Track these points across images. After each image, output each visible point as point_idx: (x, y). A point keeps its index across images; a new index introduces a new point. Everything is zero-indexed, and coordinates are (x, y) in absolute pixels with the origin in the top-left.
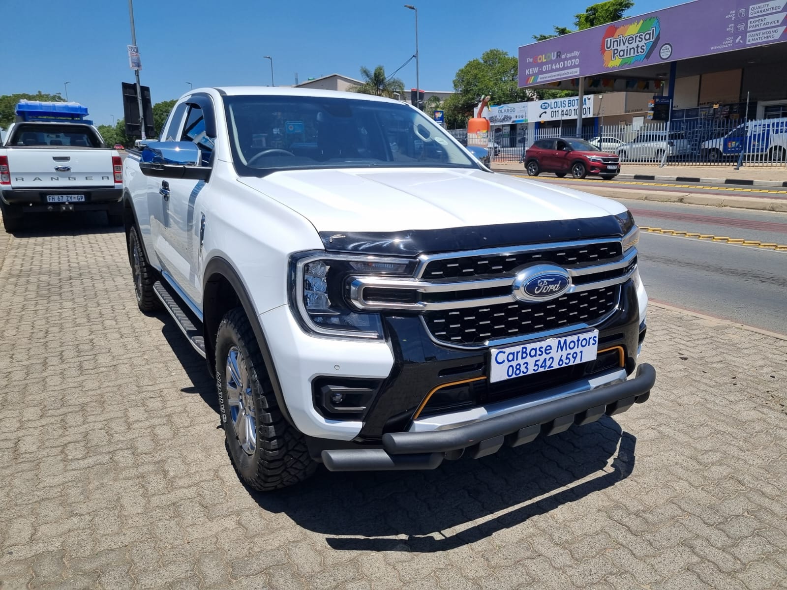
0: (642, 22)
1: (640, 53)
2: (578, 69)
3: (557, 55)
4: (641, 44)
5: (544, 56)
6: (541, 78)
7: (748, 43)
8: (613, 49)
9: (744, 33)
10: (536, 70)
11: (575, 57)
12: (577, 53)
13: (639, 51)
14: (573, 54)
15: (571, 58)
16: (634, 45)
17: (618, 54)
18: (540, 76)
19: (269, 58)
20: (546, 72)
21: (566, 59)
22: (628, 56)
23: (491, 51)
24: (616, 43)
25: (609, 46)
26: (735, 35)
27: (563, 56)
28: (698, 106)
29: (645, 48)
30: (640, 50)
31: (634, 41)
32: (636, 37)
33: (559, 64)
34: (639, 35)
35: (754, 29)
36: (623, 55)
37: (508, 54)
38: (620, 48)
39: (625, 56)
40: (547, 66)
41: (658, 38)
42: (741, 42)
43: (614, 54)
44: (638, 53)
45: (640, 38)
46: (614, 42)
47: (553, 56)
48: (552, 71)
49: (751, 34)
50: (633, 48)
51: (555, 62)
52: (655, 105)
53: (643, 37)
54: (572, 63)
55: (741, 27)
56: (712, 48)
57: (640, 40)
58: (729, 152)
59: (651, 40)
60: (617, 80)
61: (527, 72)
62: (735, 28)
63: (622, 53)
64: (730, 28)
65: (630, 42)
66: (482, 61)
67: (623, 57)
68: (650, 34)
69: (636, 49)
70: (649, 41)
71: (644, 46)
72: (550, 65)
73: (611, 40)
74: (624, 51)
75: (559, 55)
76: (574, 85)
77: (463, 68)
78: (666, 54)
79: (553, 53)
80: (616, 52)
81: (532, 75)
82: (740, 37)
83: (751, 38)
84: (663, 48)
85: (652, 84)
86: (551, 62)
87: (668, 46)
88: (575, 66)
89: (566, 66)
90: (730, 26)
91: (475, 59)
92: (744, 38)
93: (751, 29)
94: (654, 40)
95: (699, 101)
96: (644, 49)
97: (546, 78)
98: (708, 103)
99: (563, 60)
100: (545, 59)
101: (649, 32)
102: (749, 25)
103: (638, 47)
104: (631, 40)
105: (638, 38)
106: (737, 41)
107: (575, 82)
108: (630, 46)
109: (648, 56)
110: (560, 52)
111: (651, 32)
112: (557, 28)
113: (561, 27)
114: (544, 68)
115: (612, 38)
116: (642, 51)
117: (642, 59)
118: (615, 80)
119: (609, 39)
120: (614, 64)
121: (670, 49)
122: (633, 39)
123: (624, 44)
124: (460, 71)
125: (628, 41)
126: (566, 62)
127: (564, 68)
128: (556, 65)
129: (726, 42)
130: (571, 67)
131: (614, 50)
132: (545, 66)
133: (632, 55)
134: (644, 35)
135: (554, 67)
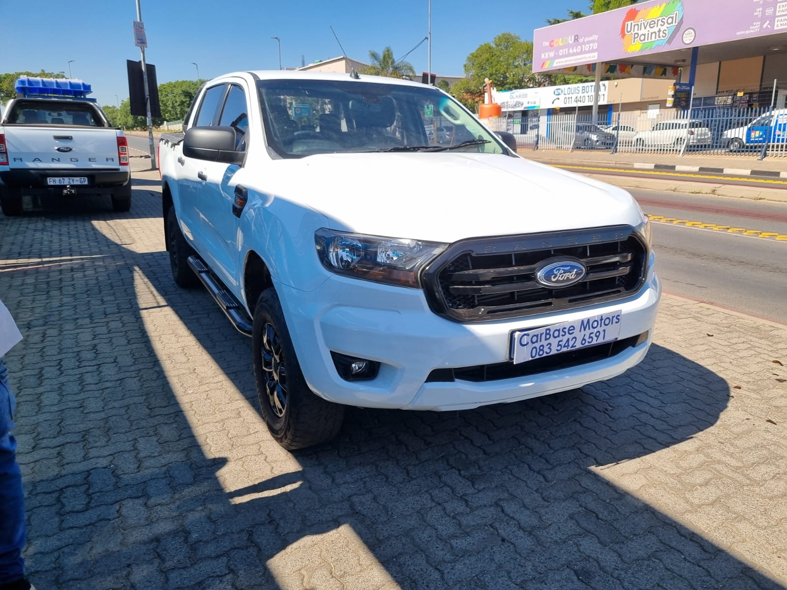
0: (664, 5)
1: (662, 38)
2: (596, 54)
3: (575, 39)
4: (663, 28)
5: (561, 39)
6: (557, 63)
7: (776, 28)
8: (633, 33)
9: (772, 19)
10: (552, 54)
11: (593, 41)
12: (595, 37)
13: (661, 35)
14: (591, 38)
15: (589, 42)
16: (656, 29)
17: (638, 38)
18: (557, 61)
19: (277, 38)
20: (563, 56)
21: (584, 43)
22: (649, 40)
23: (504, 35)
24: (636, 27)
25: (629, 30)
26: (763, 20)
27: (581, 40)
28: (717, 94)
29: (666, 32)
30: (661, 34)
31: (656, 25)
32: (658, 21)
33: (576, 48)
34: (661, 18)
35: (783, 13)
36: (644, 40)
37: (520, 38)
38: (640, 32)
39: (646, 41)
40: (564, 50)
41: (681, 22)
42: (769, 27)
43: (635, 38)
44: (659, 37)
45: (662, 21)
46: (635, 25)
47: (571, 40)
48: (569, 55)
49: (780, 18)
50: (655, 32)
51: (572, 46)
52: (675, 92)
53: (665, 21)
54: (590, 47)
55: (769, 12)
56: (738, 33)
57: (663, 24)
58: (752, 142)
59: (674, 24)
60: (634, 66)
61: (543, 56)
62: (763, 12)
63: (642, 38)
64: (758, 13)
65: (652, 26)
66: (493, 45)
67: (644, 42)
68: (672, 18)
69: (657, 34)
70: (671, 25)
71: (666, 30)
72: (567, 50)
73: (631, 24)
74: (645, 35)
75: (576, 40)
76: (590, 71)
77: (474, 52)
78: (689, 39)
79: (570, 37)
80: (636, 36)
81: (549, 59)
82: (768, 22)
83: (779, 23)
84: (686, 32)
85: (669, 70)
86: (568, 46)
87: (691, 31)
88: (593, 51)
89: (583, 50)
90: (758, 10)
91: (486, 43)
92: (772, 23)
93: (780, 14)
94: (676, 24)
95: (717, 89)
96: (666, 34)
97: (562, 62)
98: (727, 91)
99: (581, 44)
100: (562, 42)
101: (672, 16)
102: (778, 9)
103: (659, 31)
104: (652, 24)
105: (660, 22)
106: (765, 26)
107: (591, 67)
108: (652, 30)
109: (669, 41)
110: (577, 36)
111: (674, 15)
112: (572, 12)
113: (575, 11)
114: (561, 52)
115: (632, 22)
116: (664, 35)
117: (663, 44)
118: (632, 66)
119: (629, 23)
120: (634, 49)
121: (693, 34)
122: (655, 23)
123: (645, 28)
124: (471, 54)
125: (650, 24)
126: (583, 46)
127: (581, 53)
128: (573, 49)
129: (753, 27)
130: (589, 52)
131: (635, 34)
132: (561, 50)
133: (653, 39)
134: (666, 19)
135: (571, 51)
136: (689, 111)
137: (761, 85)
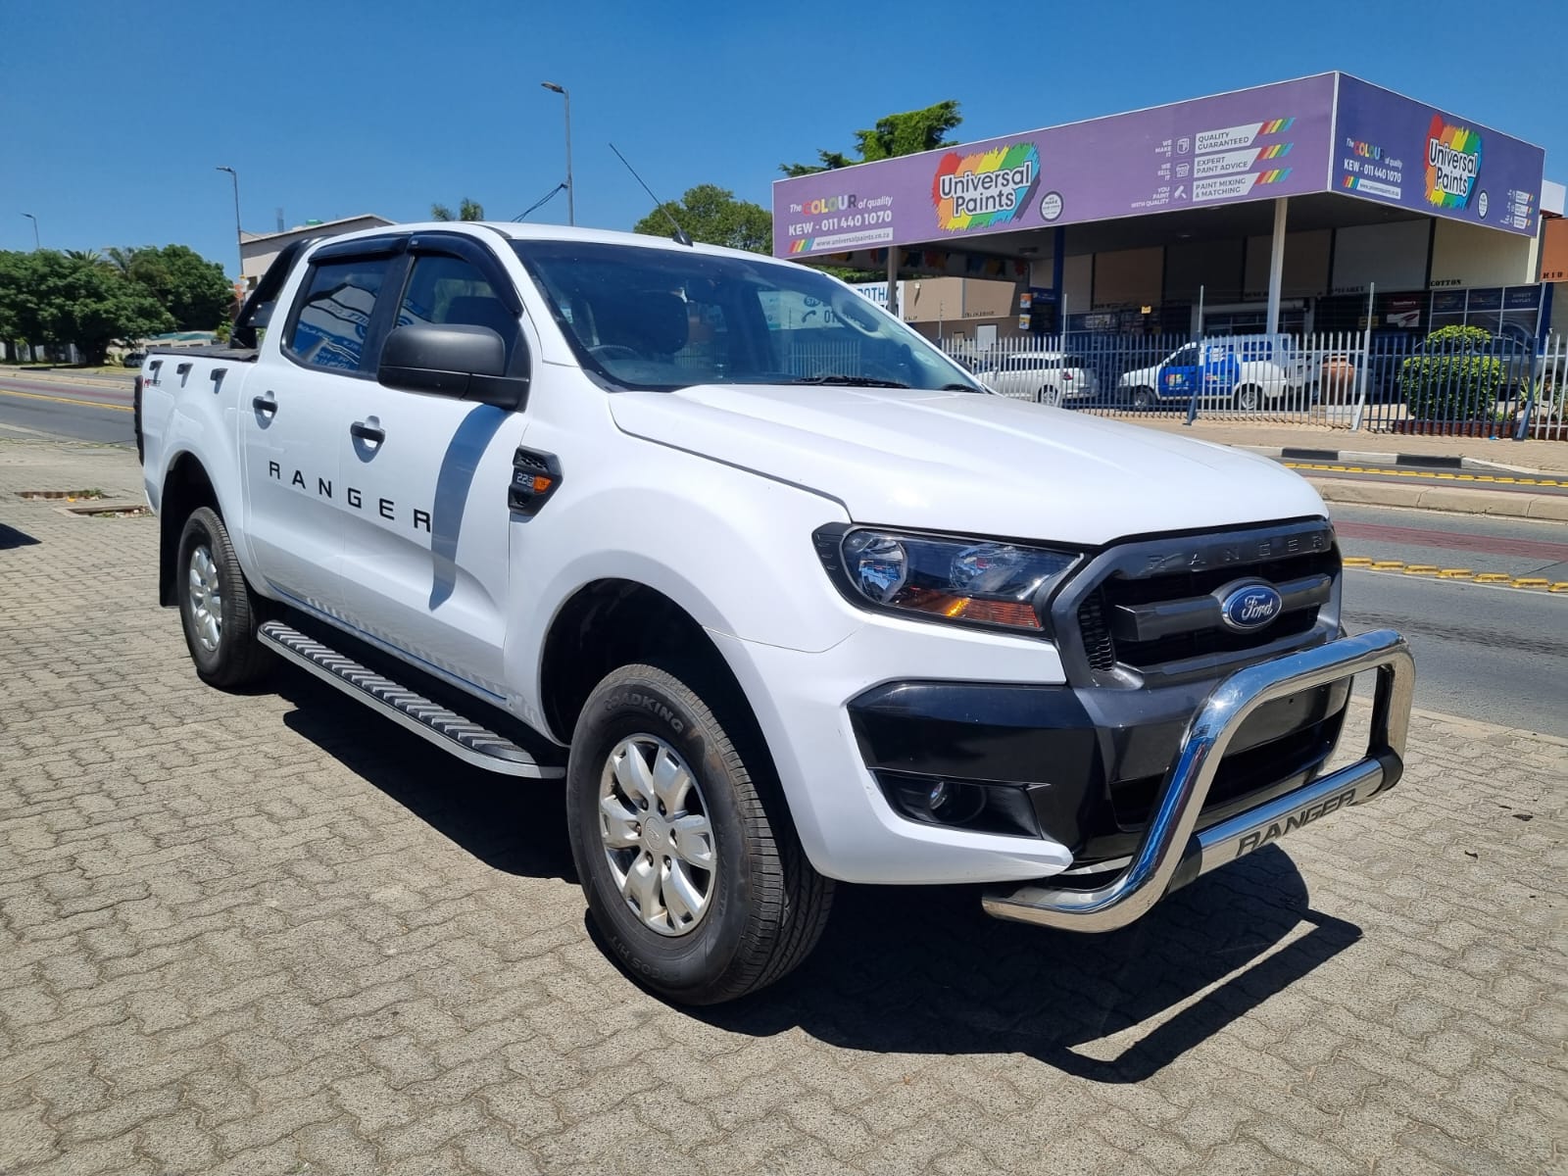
0: (1006, 150)
1: (1005, 207)
2: (890, 230)
3: (850, 203)
4: (1006, 191)
5: (823, 201)
6: (818, 244)
7: (1195, 199)
8: (955, 196)
9: (1189, 181)
10: (808, 228)
11: (883, 208)
12: (887, 201)
13: (1003, 203)
14: (879, 202)
15: (876, 209)
16: (994, 191)
17: (964, 206)
18: (818, 240)
19: (229, 170)
20: (829, 233)
21: (866, 210)
22: (984, 211)
23: (702, 189)
24: (960, 185)
25: (947, 190)
26: (1174, 183)
27: (861, 205)
28: (1092, 309)
29: (1013, 198)
30: (1004, 200)
31: (994, 183)
32: (997, 176)
33: (853, 219)
34: (1002, 173)
35: (1204, 174)
36: (975, 209)
37: (734, 195)
38: (967, 197)
39: (978, 211)
40: (831, 221)
41: (1036, 182)
42: (1184, 196)
43: (958, 206)
44: (1001, 206)
45: (1003, 178)
46: (956, 183)
47: (842, 203)
48: (841, 230)
49: (1201, 183)
50: (992, 197)
51: (845, 215)
52: (1032, 304)
53: (1010, 177)
54: (878, 217)
55: (1182, 171)
56: (1134, 205)
57: (1005, 183)
58: (1172, 393)
59: (1025, 184)
60: (952, 255)
61: (791, 231)
62: (1173, 170)
63: (971, 205)
64: (1164, 171)
65: (986, 185)
66: (683, 207)
67: (974, 213)
68: (1022, 173)
69: (997, 199)
70: (1020, 185)
71: (1011, 194)
72: (836, 220)
73: (951, 179)
74: (975, 201)
75: (853, 201)
76: (875, 260)
77: (648, 217)
78: (1051, 211)
79: (840, 198)
80: (960, 201)
81: (800, 237)
82: (1182, 188)
83: (1200, 191)
84: (1047, 200)
85: (1010, 265)
86: (838, 214)
87: (1056, 197)
88: (884, 225)
89: (867, 223)
90: (1164, 166)
91: (670, 202)
92: (1188, 190)
93: (1201, 175)
94: (1029, 184)
95: (1092, 301)
96: (1011, 200)
97: (828, 243)
98: (1108, 306)
99: (862, 212)
100: (826, 207)
101: (1020, 169)
102: (1196, 167)
103: (1000, 195)
104: (987, 181)
105: (1000, 179)
106: (1177, 194)
107: (879, 254)
108: (988, 193)
109: (1019, 213)
110: (854, 196)
111: (1025, 169)
112: (825, 154)
113: (833, 152)
114: (825, 225)
115: (952, 176)
116: (1009, 203)
117: (1009, 218)
118: (948, 255)
119: (947, 178)
120: (957, 224)
121: (1059, 203)
122: (991, 181)
123: (975, 188)
124: (641, 222)
125: (983, 183)
126: (866, 216)
127: (864, 227)
128: (847, 220)
129: (1158, 196)
130: (877, 226)
131: (958, 198)
132: (825, 222)
133: (991, 209)
134: (1011, 175)
135: (844, 224)
136: (1063, 337)
137: (1163, 297)
